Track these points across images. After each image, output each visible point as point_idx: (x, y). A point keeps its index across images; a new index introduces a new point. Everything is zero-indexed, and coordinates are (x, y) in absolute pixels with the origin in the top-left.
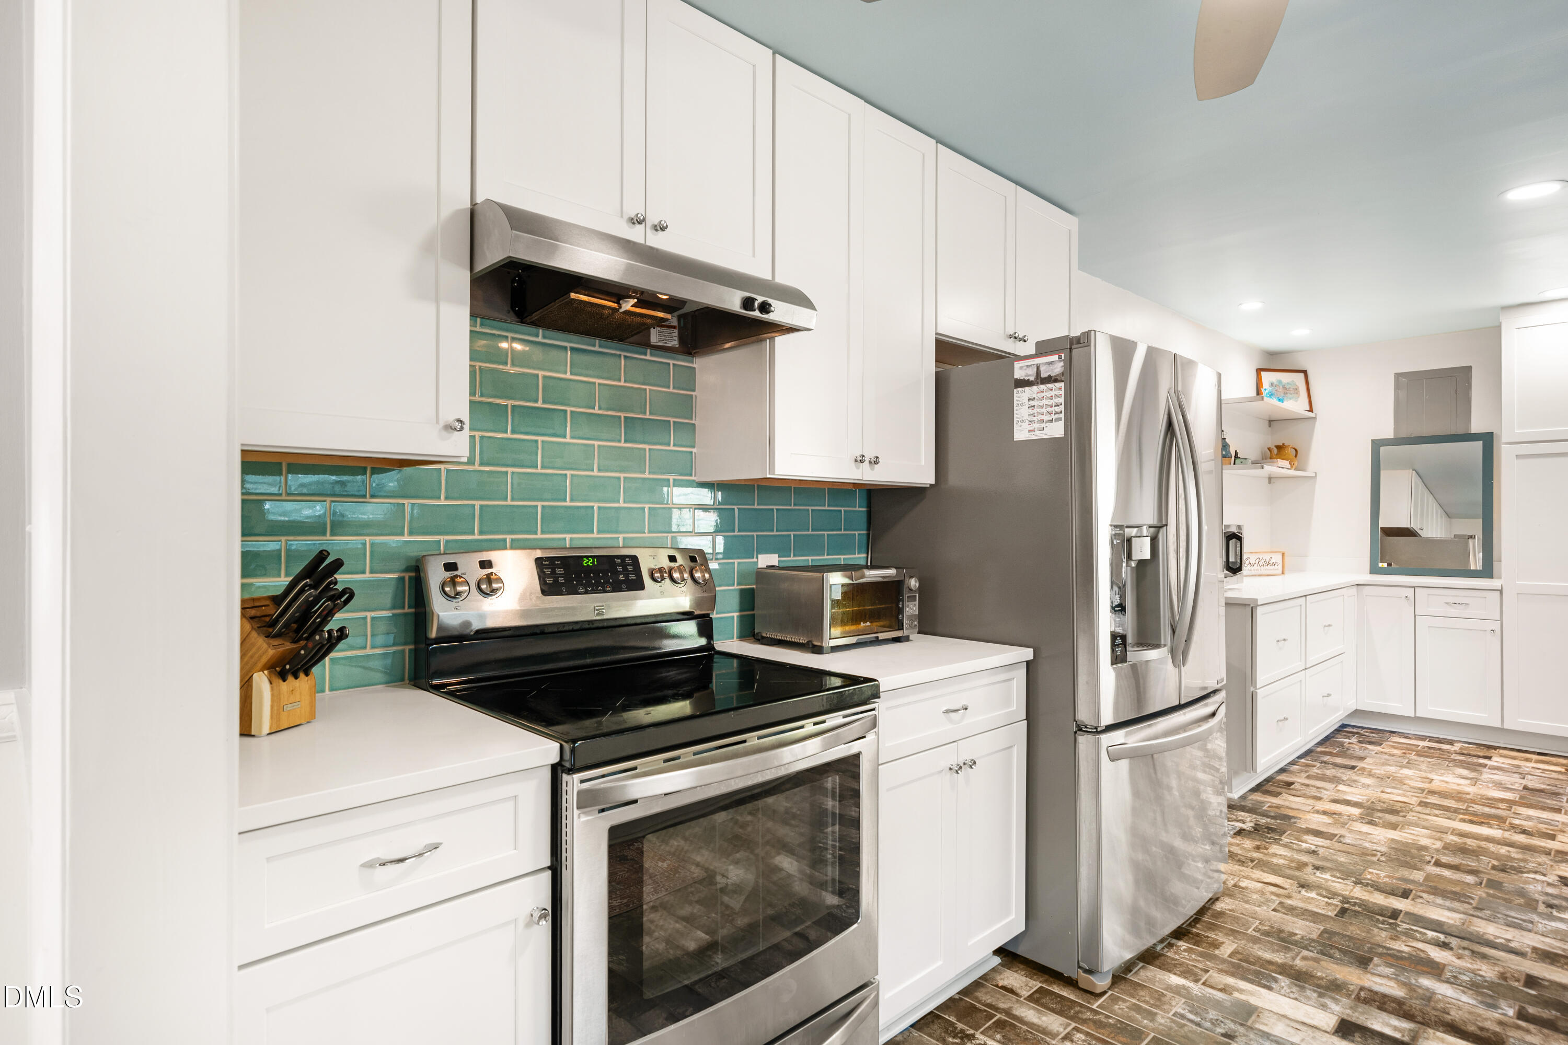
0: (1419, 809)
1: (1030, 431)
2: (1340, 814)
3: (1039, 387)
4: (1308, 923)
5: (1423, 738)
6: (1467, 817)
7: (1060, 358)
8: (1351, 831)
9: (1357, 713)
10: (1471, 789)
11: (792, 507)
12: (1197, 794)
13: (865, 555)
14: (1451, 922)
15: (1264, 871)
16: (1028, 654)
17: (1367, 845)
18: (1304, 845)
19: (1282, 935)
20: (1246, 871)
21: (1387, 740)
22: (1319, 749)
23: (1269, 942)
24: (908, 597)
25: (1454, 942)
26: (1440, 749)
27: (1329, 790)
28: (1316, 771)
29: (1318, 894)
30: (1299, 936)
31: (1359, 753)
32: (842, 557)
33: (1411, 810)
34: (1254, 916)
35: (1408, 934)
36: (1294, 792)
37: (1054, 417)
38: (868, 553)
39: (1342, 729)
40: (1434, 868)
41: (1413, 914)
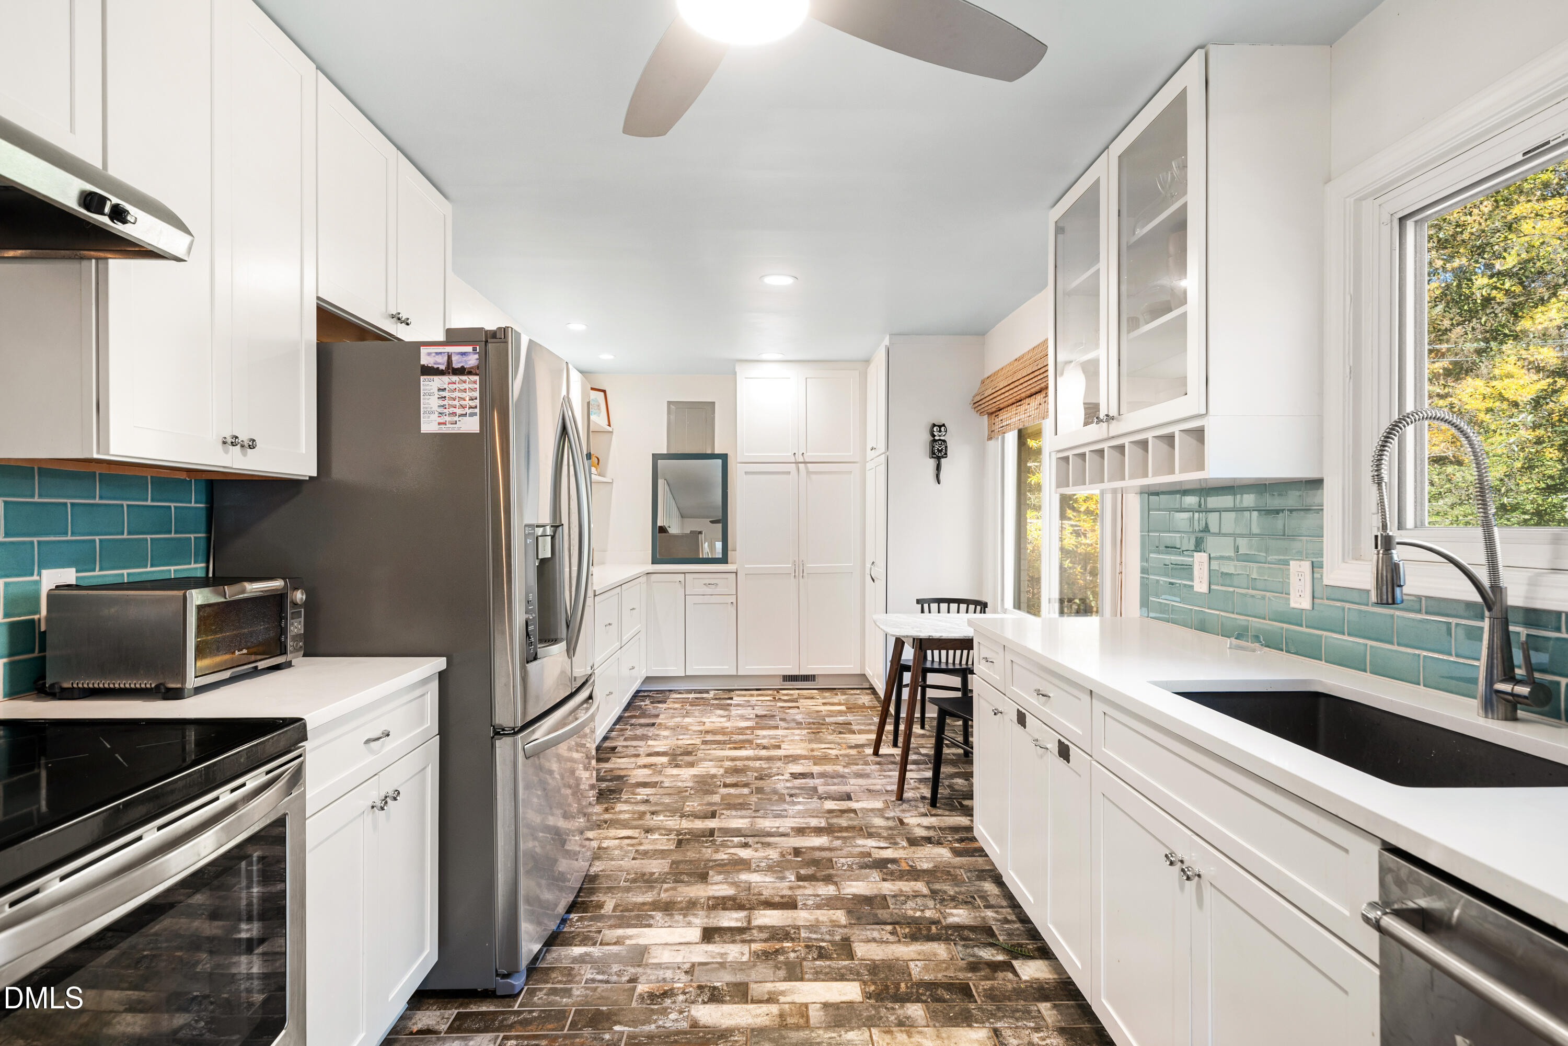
0: (703, 747)
1: (439, 424)
2: (655, 765)
3: (450, 377)
4: (660, 861)
5: (690, 692)
6: (731, 746)
7: (474, 349)
8: (667, 776)
9: (648, 679)
10: (727, 724)
11: (97, 501)
12: (573, 772)
13: (203, 565)
14: (745, 826)
15: (617, 829)
16: (440, 663)
17: (680, 784)
18: (639, 797)
19: (646, 877)
20: (604, 833)
21: (668, 698)
22: (626, 715)
23: (638, 887)
24: (292, 613)
25: (750, 840)
26: (703, 698)
27: (643, 747)
28: (630, 733)
29: (660, 835)
30: (657, 874)
31: (654, 712)
32: (172, 568)
33: (699, 749)
34: (621, 869)
35: (724, 845)
36: (619, 755)
37: (468, 411)
38: (208, 562)
39: (637, 695)
40: (724, 790)
41: (722, 828)
